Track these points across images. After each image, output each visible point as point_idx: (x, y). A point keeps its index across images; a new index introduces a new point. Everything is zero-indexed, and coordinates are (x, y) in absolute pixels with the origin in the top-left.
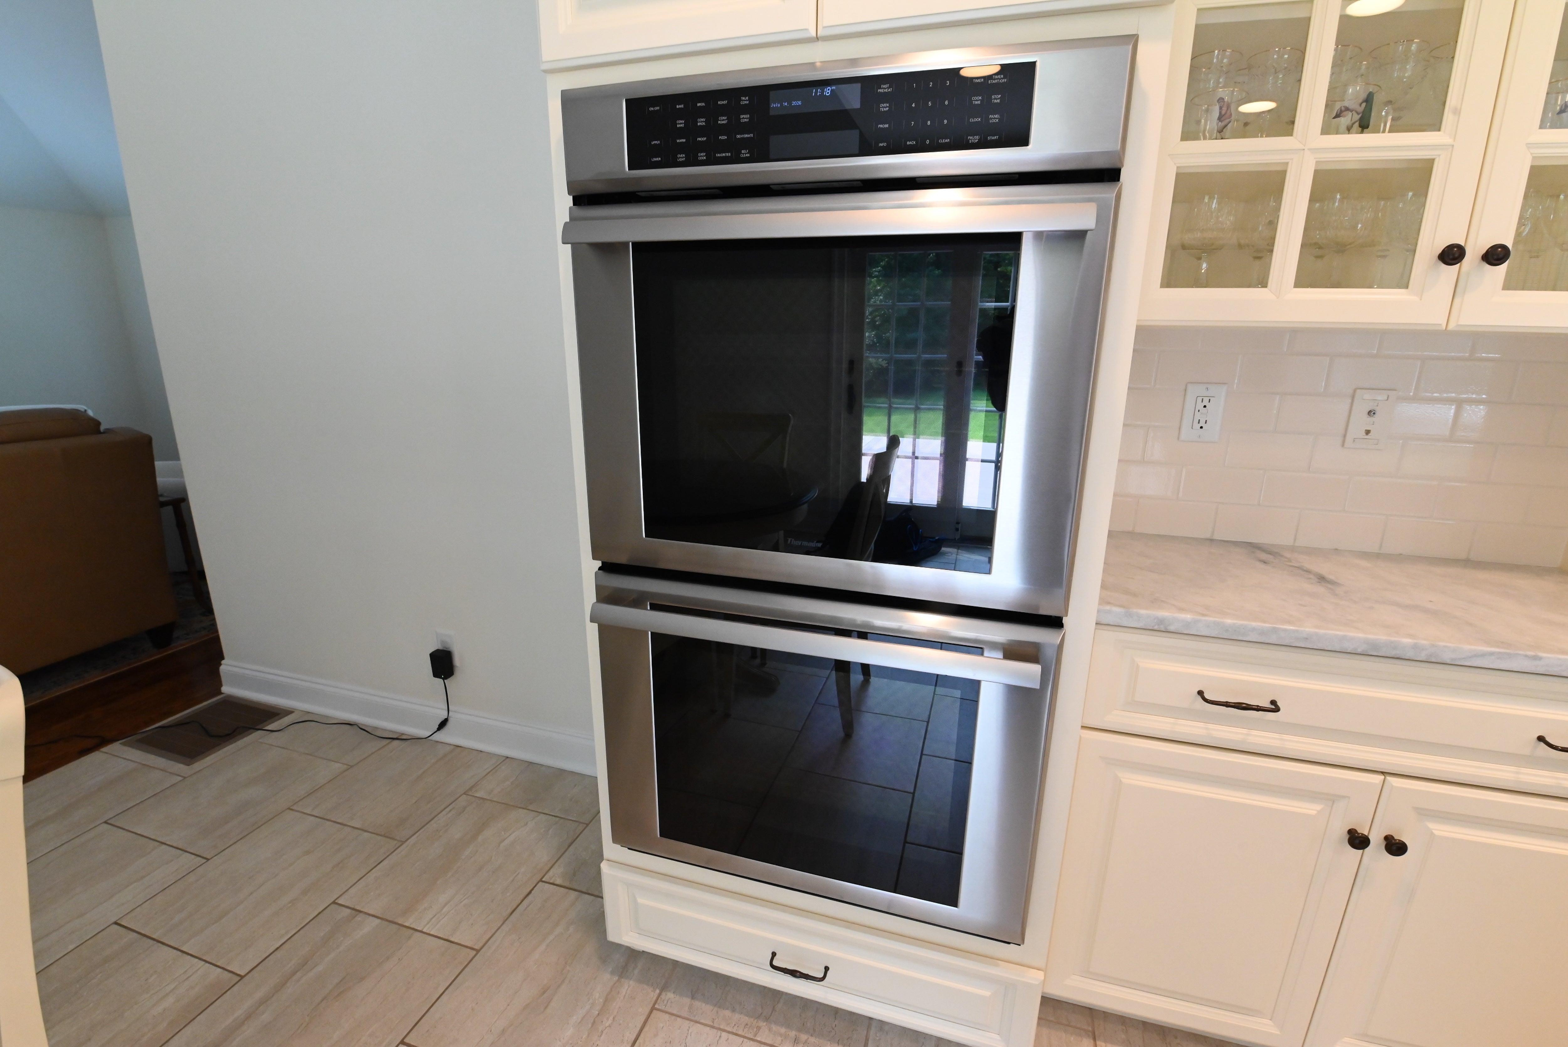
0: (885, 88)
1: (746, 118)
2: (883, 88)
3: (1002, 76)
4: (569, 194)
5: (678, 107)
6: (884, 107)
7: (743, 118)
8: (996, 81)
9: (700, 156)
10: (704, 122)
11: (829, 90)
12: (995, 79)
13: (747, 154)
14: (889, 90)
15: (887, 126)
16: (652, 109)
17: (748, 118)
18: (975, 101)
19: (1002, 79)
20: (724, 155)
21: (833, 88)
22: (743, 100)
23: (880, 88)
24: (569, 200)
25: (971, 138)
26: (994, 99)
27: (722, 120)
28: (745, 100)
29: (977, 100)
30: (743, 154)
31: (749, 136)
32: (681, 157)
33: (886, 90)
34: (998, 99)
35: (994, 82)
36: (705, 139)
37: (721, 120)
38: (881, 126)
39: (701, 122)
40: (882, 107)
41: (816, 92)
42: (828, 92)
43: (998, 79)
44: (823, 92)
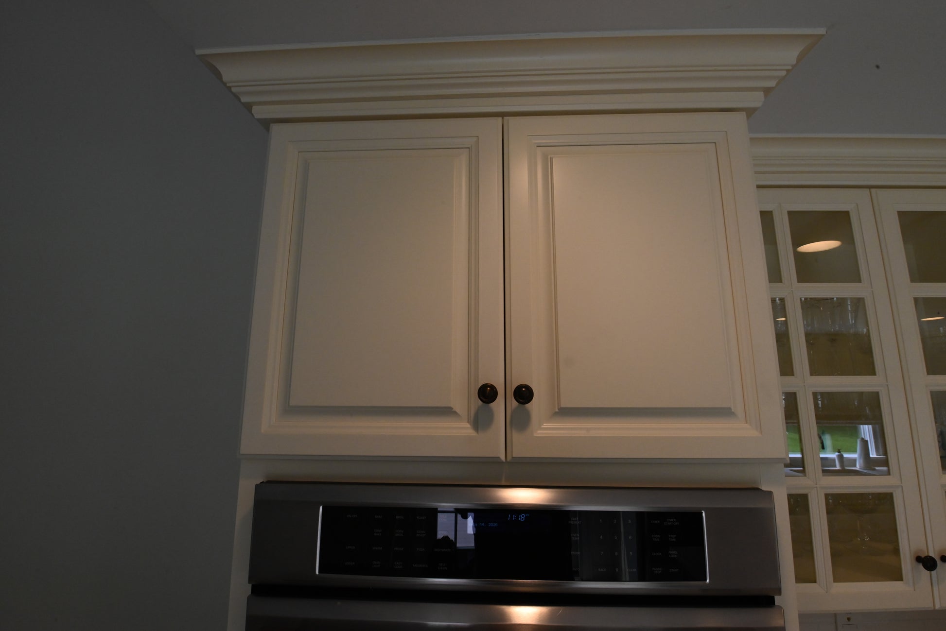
2: (572, 521)
3: (675, 520)
4: (249, 582)
5: (376, 517)
6: (574, 537)
7: (441, 534)
9: (396, 565)
10: (402, 533)
11: (523, 516)
13: (444, 567)
14: (578, 523)
15: (578, 554)
16: (349, 516)
19: (675, 522)
20: (420, 566)
21: (526, 515)
24: (248, 589)
25: (655, 569)
26: (671, 538)
27: (421, 534)
29: (656, 538)
30: (441, 567)
31: (447, 551)
32: (377, 564)
33: (576, 522)
34: (674, 538)
35: (668, 523)
36: (402, 549)
37: (419, 533)
38: (573, 553)
39: (399, 533)
41: (512, 517)
42: (522, 518)
43: (671, 522)
44: (517, 517)
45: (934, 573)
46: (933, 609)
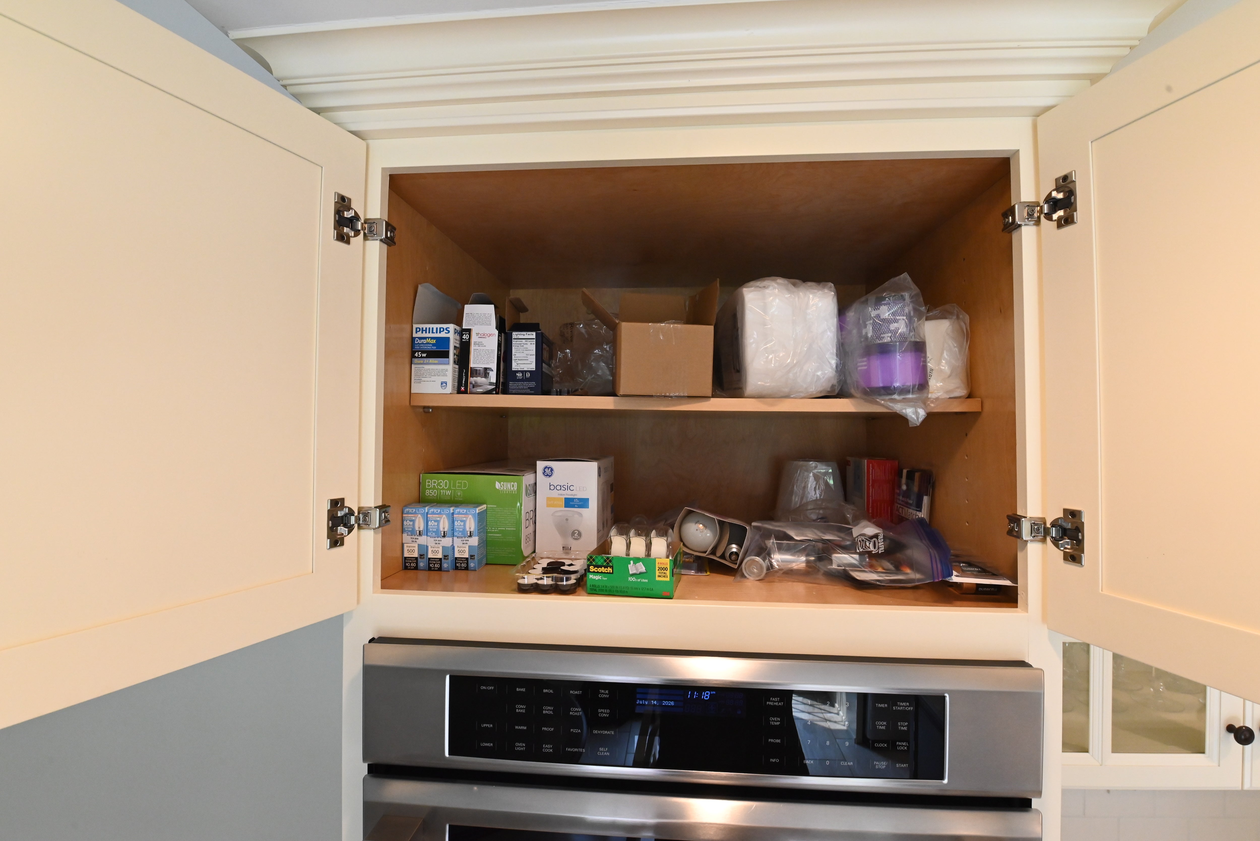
0: (775, 702)
1: (605, 713)
2: (772, 701)
3: (908, 704)
4: (365, 759)
5: (518, 689)
6: (774, 721)
7: (602, 712)
8: (901, 708)
9: (545, 748)
10: (551, 710)
11: (707, 694)
12: (900, 706)
13: (606, 752)
14: (780, 704)
15: (778, 741)
16: (484, 688)
17: (608, 713)
18: (880, 725)
19: (908, 706)
20: (576, 750)
21: (712, 693)
22: (602, 694)
23: (770, 701)
24: (364, 768)
25: (877, 763)
26: (901, 726)
27: (575, 712)
28: (604, 694)
29: (882, 725)
30: (601, 752)
31: (609, 732)
32: (520, 746)
33: (776, 704)
34: (905, 726)
35: (899, 708)
36: (552, 729)
37: (573, 711)
38: (772, 740)
39: (548, 710)
40: (773, 721)
41: (692, 695)
42: (706, 696)
43: (903, 706)
44: (700, 695)
45: (1248, 747)
46: (1240, 788)
